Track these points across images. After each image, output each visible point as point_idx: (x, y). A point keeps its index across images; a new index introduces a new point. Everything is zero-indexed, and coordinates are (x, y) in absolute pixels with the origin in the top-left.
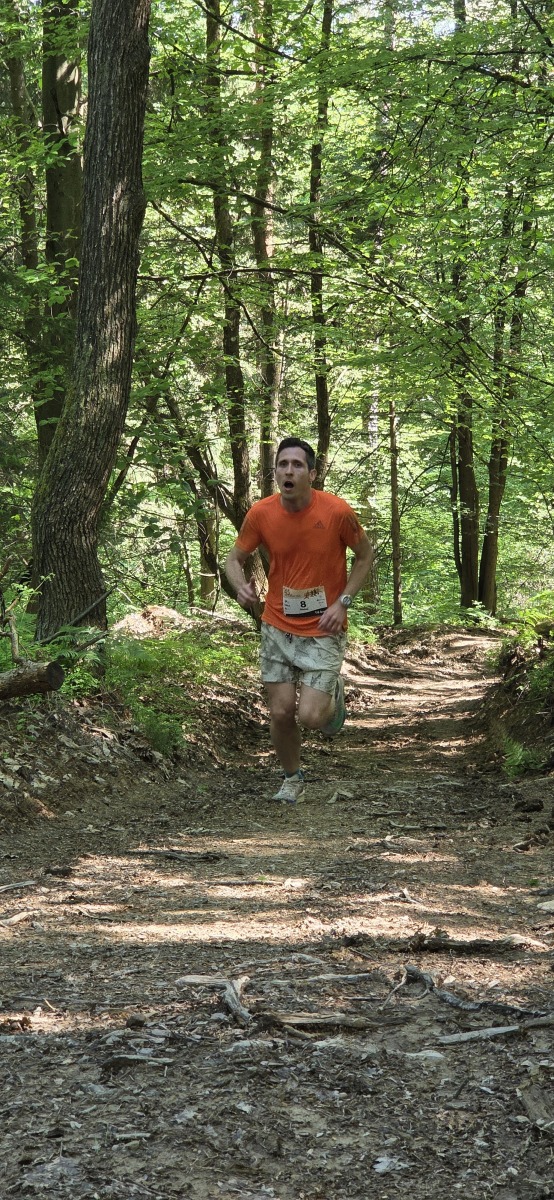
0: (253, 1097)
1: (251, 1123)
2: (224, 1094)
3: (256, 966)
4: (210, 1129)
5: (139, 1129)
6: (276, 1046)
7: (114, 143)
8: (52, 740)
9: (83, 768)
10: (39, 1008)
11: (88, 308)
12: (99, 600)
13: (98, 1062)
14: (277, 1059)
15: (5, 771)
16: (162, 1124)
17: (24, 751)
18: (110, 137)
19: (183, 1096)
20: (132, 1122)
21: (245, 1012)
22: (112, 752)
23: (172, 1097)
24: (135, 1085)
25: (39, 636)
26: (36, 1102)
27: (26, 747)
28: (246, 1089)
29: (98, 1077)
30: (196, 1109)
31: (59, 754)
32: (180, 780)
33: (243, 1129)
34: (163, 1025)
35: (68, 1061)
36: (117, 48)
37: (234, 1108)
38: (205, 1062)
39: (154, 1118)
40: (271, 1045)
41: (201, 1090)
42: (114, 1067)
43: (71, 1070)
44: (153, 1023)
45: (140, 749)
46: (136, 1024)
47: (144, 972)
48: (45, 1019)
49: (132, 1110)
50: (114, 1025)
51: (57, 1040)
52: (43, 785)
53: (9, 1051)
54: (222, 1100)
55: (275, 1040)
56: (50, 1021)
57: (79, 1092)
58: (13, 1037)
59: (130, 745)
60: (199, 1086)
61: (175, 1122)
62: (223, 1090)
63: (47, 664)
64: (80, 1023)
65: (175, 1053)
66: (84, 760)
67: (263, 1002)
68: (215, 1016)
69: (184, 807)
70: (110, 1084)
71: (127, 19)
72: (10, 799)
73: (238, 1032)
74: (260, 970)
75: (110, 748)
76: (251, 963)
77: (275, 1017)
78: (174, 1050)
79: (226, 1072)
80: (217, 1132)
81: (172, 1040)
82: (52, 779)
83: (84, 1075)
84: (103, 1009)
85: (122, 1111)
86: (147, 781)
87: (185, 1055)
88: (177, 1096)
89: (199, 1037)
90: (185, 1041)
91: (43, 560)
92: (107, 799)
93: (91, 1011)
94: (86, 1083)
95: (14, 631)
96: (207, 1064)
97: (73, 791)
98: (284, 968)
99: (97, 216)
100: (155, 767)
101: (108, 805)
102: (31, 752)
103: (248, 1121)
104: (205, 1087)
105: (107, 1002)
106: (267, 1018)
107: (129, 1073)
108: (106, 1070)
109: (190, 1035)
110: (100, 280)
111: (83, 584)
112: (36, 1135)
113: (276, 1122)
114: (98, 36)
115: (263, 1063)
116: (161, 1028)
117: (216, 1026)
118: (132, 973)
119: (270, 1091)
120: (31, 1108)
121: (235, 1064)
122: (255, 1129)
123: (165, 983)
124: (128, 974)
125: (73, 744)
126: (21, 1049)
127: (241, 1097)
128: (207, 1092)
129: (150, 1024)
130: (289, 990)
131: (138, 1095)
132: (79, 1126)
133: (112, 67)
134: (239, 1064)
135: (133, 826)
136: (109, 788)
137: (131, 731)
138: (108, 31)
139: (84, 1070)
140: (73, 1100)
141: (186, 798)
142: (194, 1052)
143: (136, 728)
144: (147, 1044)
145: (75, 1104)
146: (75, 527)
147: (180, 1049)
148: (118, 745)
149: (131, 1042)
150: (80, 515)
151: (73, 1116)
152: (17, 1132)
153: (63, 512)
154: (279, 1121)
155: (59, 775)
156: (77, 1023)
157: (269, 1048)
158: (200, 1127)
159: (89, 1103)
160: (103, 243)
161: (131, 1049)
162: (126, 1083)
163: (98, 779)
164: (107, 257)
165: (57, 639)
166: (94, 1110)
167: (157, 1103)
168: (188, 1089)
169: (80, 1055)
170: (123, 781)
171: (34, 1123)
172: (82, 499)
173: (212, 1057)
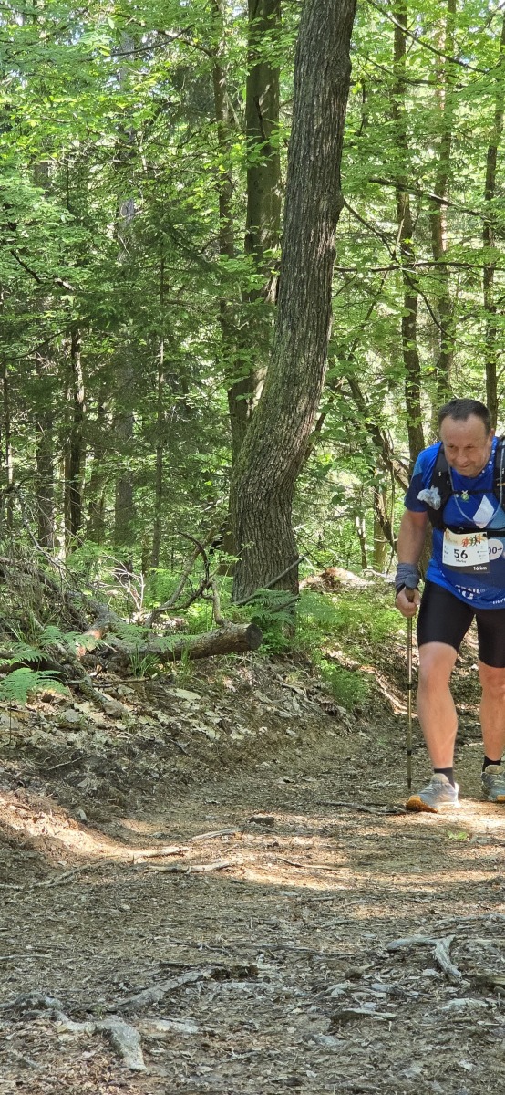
0: (474, 1055)
1: (474, 1081)
2: (446, 1051)
3: (457, 923)
4: (436, 1086)
5: (372, 1082)
6: (490, 1007)
7: (316, 148)
8: (248, 695)
9: (275, 721)
10: (262, 955)
11: (288, 297)
12: (292, 566)
13: (326, 1013)
14: (492, 1019)
15: (206, 723)
16: (392, 1078)
17: (223, 704)
18: (312, 143)
19: (408, 1051)
20: (365, 1074)
21: (454, 969)
22: (301, 707)
23: (397, 1052)
24: (363, 1037)
25: (235, 598)
26: (272, 1049)
27: (225, 701)
28: (467, 1048)
29: (327, 1028)
30: (421, 1064)
31: (254, 708)
32: (361, 733)
33: (468, 1087)
34: (378, 978)
35: (298, 1010)
36: (321, 62)
37: (458, 1067)
38: (424, 1019)
39: (382, 1070)
40: (486, 1005)
41: (424, 1047)
42: (342, 1020)
43: (300, 1019)
44: (369, 976)
45: (325, 705)
46: (355, 977)
47: (353, 923)
48: (268, 966)
49: (361, 1062)
50: (333, 975)
51: (285, 989)
52: (241, 737)
53: (241, 997)
54: (444, 1057)
55: (487, 999)
56: (274, 968)
57: (311, 1043)
58: (244, 984)
59: (317, 701)
60: (423, 1042)
61: (404, 1076)
62: (444, 1048)
63: (247, 626)
64: (301, 972)
65: (396, 1009)
66: (277, 714)
67: (470, 960)
68: (428, 972)
69: (368, 760)
70: (339, 1036)
71: (331, 35)
72: (212, 749)
73: (452, 989)
74: (461, 927)
75: (300, 703)
76: (452, 919)
77: (487, 978)
78: (395, 1006)
79: (446, 1030)
80: (443, 1088)
81: (393, 995)
82: (249, 732)
83: (314, 1025)
84: (318, 958)
85: (353, 1062)
86: (333, 734)
87: (406, 1011)
88: (402, 1050)
89: (417, 993)
90: (405, 997)
91: (241, 527)
92: (298, 752)
93: (309, 959)
94: (316, 1033)
95: (217, 595)
96: (426, 1020)
97: (268, 743)
98: (483, 926)
99: (298, 214)
100: (339, 721)
101: (299, 756)
102: (230, 706)
103: (471, 1079)
104: (427, 1043)
105: (321, 952)
106: (480, 979)
107: (356, 1026)
108: (335, 1022)
109: (406, 991)
110: (299, 272)
111: (277, 551)
112: (276, 1082)
113: (496, 1081)
114: (304, 51)
115: (480, 1023)
116: (377, 982)
117: (428, 982)
118: (341, 924)
119: (488, 1051)
120: (269, 1056)
121: (454, 1022)
122: (478, 1088)
123: (373, 936)
124: (338, 925)
125: (267, 700)
126: (252, 997)
127: (462, 1055)
128: (430, 1049)
129: (366, 977)
130: (492, 949)
131: (365, 1047)
132: (315, 1075)
133: (316, 80)
134: (458, 1022)
135: (325, 778)
136: (299, 740)
137: (318, 688)
138: (314, 46)
139: (313, 1020)
140: (307, 1050)
141: (369, 751)
142: (414, 1009)
143: (323, 685)
144: (370, 998)
145: (308, 1053)
146: (272, 498)
147: (400, 1004)
148: (306, 699)
149: (355, 995)
150: (276, 488)
151: (309, 1066)
152: (259, 1078)
153: (260, 483)
154: (499, 1080)
155: (255, 728)
156: (299, 972)
157: (482, 1007)
158: (427, 1083)
159: (321, 1053)
160: (303, 237)
161: (354, 1002)
162: (354, 1035)
163: (289, 731)
164: (306, 251)
165: (253, 601)
166: (327, 1060)
167: (384, 1056)
168: (412, 1044)
169: (308, 1005)
170: (311, 734)
171: (272, 1071)
172: (279, 473)
173: (431, 1014)
